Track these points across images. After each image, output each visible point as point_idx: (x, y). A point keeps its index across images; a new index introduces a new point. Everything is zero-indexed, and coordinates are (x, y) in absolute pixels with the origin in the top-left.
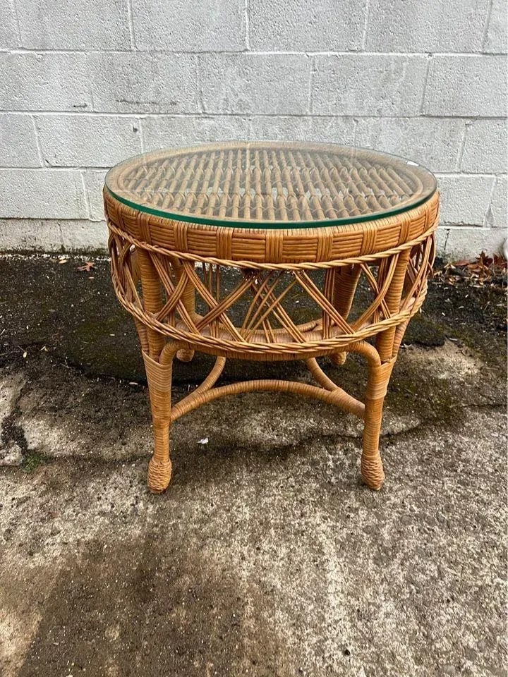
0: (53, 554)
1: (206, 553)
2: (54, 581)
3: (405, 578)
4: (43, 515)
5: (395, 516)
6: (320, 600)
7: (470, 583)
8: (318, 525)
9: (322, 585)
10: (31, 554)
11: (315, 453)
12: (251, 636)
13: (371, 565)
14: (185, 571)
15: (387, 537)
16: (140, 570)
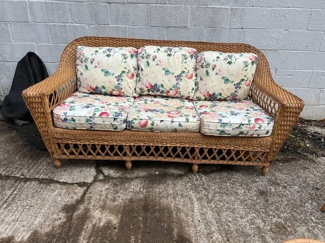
0: (120, 201)
1: (162, 201)
2: (122, 208)
3: (215, 206)
4: (115, 192)
5: (213, 192)
6: (193, 211)
7: (231, 207)
8: (192, 194)
9: (193, 208)
10: (114, 202)
11: (190, 176)
12: (175, 218)
13: (206, 204)
14: (157, 205)
15: (210, 197)
16: (144, 205)
